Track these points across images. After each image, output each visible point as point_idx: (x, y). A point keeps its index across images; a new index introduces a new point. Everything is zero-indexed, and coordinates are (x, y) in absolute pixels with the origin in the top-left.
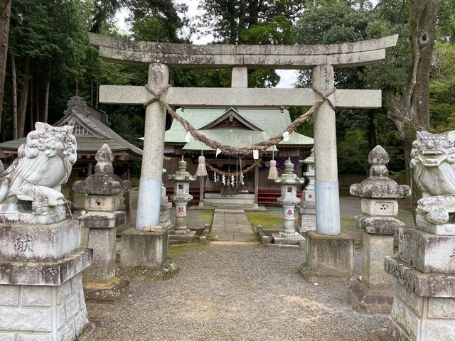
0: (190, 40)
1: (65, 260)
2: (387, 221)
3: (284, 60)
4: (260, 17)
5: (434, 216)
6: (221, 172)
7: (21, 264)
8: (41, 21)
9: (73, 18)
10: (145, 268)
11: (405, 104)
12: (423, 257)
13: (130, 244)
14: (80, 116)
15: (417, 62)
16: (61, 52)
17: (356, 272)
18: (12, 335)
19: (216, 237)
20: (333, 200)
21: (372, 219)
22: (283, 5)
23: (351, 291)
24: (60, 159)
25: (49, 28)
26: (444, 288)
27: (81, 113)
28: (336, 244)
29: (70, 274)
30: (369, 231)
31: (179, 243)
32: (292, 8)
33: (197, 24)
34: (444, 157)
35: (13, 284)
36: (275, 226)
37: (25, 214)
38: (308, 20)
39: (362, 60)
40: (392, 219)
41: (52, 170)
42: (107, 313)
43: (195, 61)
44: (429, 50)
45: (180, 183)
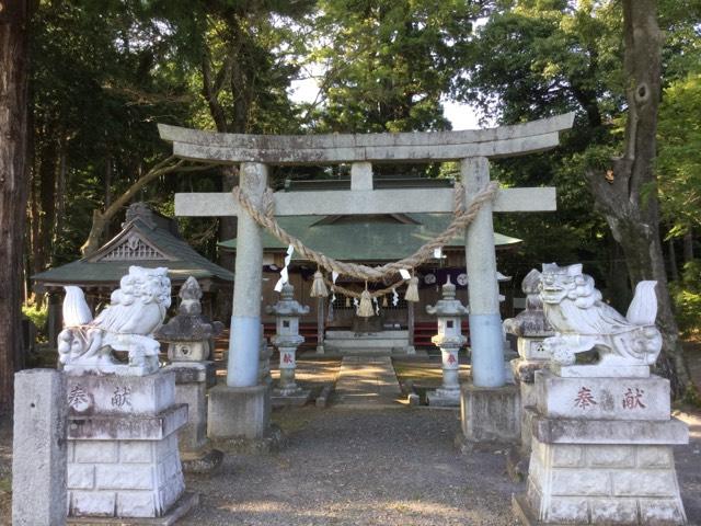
3: (419, 152)
15: (635, 126)
18: (112, 494)
21: (526, 363)
24: (156, 305)
26: (565, 433)
34: (564, 294)
35: (114, 440)
37: (120, 366)
41: (147, 318)
43: (303, 158)
44: (652, 108)
45: (286, 320)
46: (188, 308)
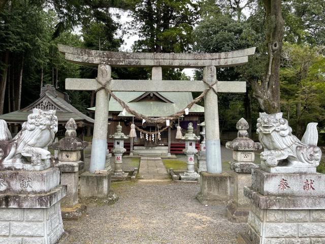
0: (123, 39)
1: (51, 192)
2: (248, 165)
3: (184, 63)
4: (171, 23)
5: (269, 162)
6: (145, 132)
7: (25, 196)
8: (18, 27)
9: (40, 24)
10: (96, 197)
11: (264, 88)
12: (263, 186)
13: (86, 182)
14: (51, 97)
15: (271, 60)
16: (32, 48)
17: (231, 197)
18: (20, 238)
19: (142, 177)
20: (217, 151)
21: (239, 164)
22: (186, 16)
23: (227, 209)
24: (48, 131)
25: (23, 31)
26: (275, 204)
27: (52, 95)
28: (219, 180)
29: (54, 201)
30: (237, 171)
31: (117, 181)
32: (193, 18)
33: (127, 28)
34: (273, 128)
35: (20, 208)
36: (182, 169)
37: (27, 165)
38: (203, 27)
39: (234, 63)
40: (252, 163)
41: (43, 138)
42: (74, 226)
43: (129, 63)
44: (279, 53)
45: (118, 141)
46: (69, 134)
